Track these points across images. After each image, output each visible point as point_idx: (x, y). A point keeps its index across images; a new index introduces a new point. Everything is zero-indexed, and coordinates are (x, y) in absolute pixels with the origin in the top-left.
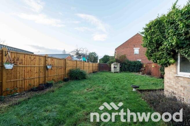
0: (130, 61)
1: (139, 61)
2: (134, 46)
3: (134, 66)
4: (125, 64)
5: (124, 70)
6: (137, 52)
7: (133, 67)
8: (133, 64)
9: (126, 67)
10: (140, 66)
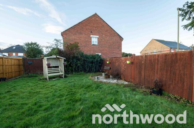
0: (86, 55)
1: (98, 55)
2: (91, 32)
3: (92, 62)
4: (78, 59)
5: (75, 71)
6: (96, 42)
7: (90, 65)
8: (91, 60)
9: (79, 65)
10: (100, 63)
